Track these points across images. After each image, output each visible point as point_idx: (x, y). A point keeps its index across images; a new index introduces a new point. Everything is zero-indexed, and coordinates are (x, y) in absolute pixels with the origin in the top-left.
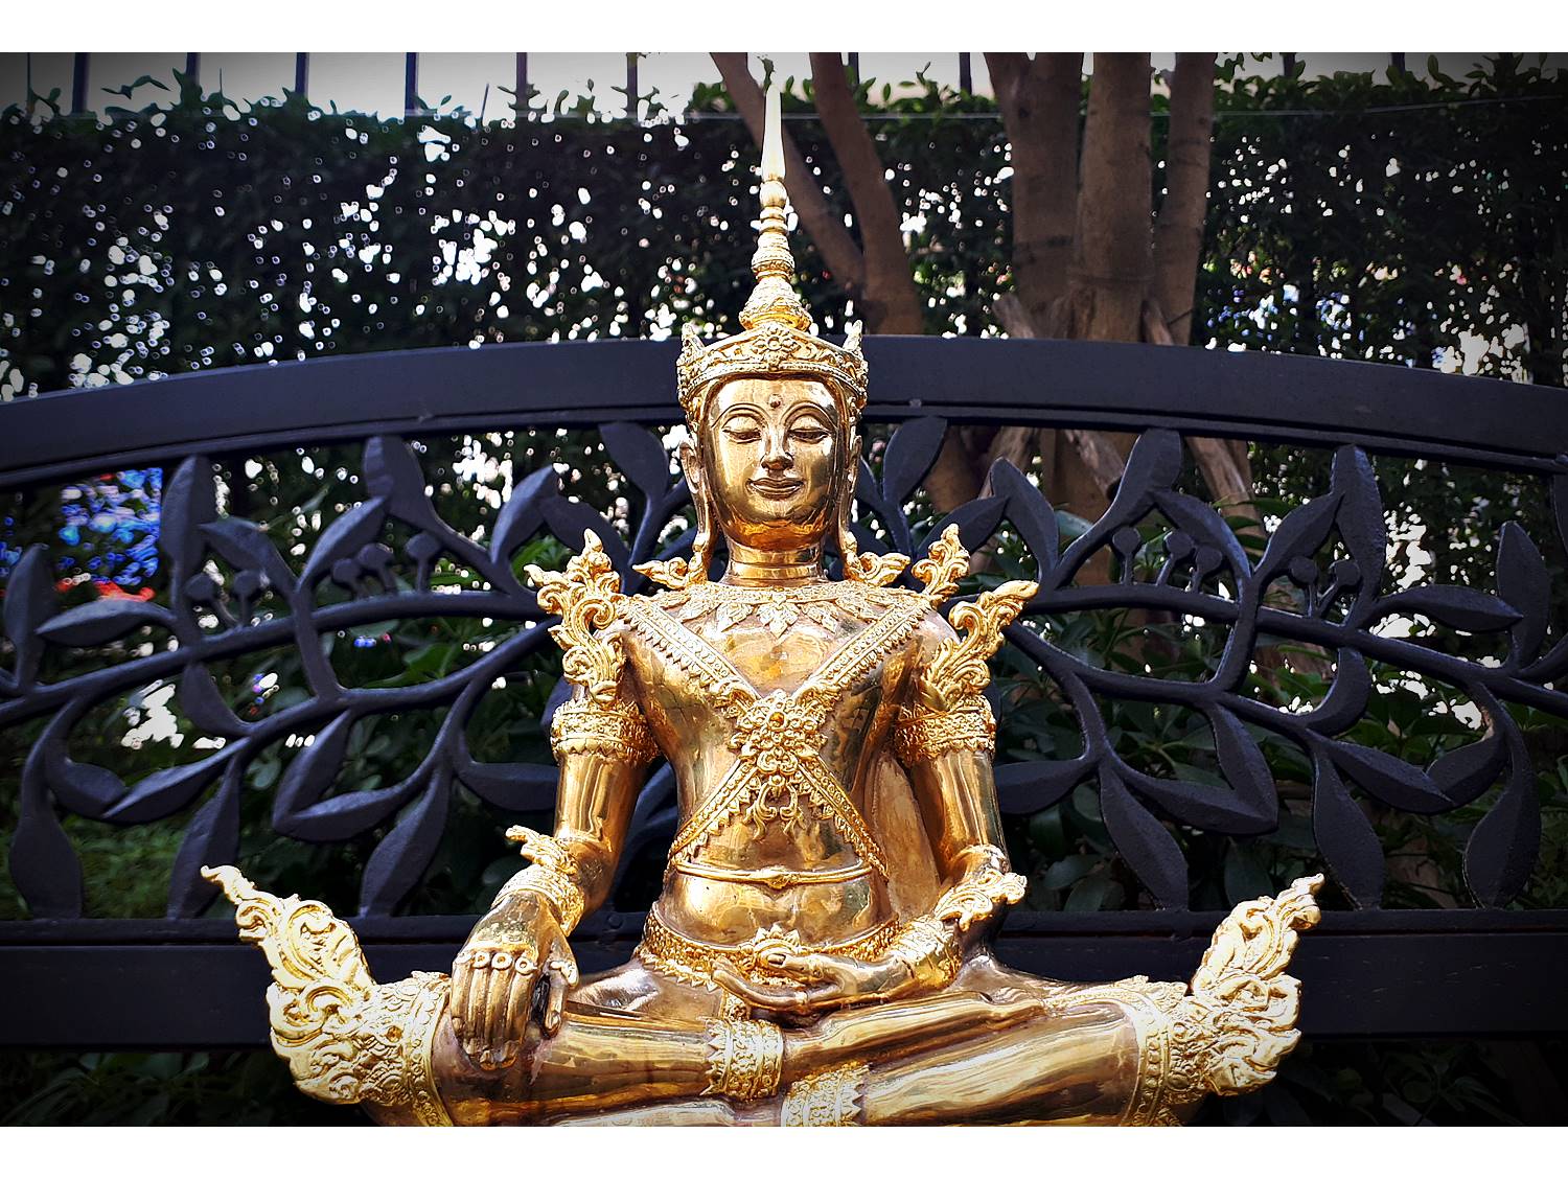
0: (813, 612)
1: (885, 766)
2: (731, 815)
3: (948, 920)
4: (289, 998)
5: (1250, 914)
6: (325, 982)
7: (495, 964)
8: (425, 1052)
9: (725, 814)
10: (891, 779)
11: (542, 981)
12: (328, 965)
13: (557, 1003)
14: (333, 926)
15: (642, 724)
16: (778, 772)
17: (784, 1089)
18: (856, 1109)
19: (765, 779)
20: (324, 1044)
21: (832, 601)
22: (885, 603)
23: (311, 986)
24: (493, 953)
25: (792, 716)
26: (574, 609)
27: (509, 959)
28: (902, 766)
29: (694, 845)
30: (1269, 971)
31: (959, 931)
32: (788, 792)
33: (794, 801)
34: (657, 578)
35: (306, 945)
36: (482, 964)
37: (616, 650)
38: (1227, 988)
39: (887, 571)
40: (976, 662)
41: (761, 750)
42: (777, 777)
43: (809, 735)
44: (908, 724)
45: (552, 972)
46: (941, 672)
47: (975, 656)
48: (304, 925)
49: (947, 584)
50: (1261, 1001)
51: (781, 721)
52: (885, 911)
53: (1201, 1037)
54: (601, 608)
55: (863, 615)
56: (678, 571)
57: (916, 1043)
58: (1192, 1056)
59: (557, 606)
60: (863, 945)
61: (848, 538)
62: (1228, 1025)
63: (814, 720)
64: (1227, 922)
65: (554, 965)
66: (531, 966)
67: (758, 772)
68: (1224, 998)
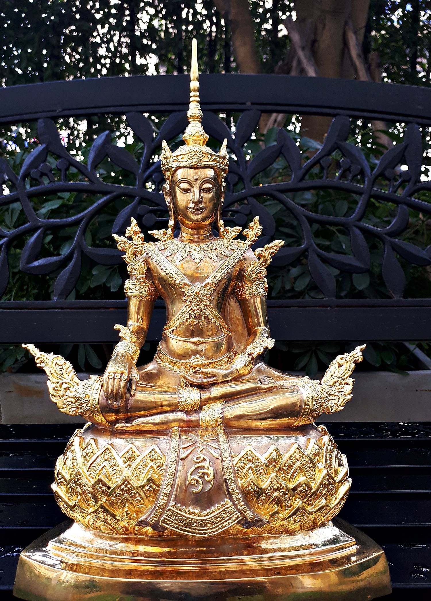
0: (209, 254)
1: (232, 300)
2: (183, 322)
3: (250, 355)
4: (54, 385)
5: (341, 359)
6: (65, 380)
7: (115, 377)
8: (96, 402)
9: (181, 321)
10: (233, 304)
11: (129, 381)
12: (65, 375)
13: (134, 387)
14: (65, 363)
15: (154, 288)
16: (198, 309)
17: (201, 408)
18: (221, 416)
19: (194, 311)
20: (66, 399)
21: (215, 249)
22: (233, 248)
23: (61, 382)
24: (115, 373)
25: (202, 292)
26: (130, 250)
27: (120, 376)
28: (237, 300)
29: (172, 329)
30: (345, 377)
31: (253, 358)
32: (201, 315)
33: (203, 318)
34: (156, 236)
35: (58, 369)
36: (112, 377)
37: (144, 264)
38: (331, 383)
39: (234, 234)
40: (262, 268)
41: (192, 302)
42: (198, 311)
43: (207, 298)
44: (239, 288)
45: (132, 378)
46: (251, 272)
47: (262, 266)
48: (56, 363)
49: (254, 238)
50: (342, 386)
51: (199, 293)
52: (231, 346)
53: (323, 397)
54: (139, 250)
55: (226, 254)
56: (163, 234)
57: (239, 395)
58: (319, 403)
59: (124, 249)
60: (224, 359)
61: (221, 222)
62: (331, 394)
63: (209, 292)
64: (334, 361)
65: (133, 375)
66: (126, 378)
67: (191, 309)
68: (330, 385)
